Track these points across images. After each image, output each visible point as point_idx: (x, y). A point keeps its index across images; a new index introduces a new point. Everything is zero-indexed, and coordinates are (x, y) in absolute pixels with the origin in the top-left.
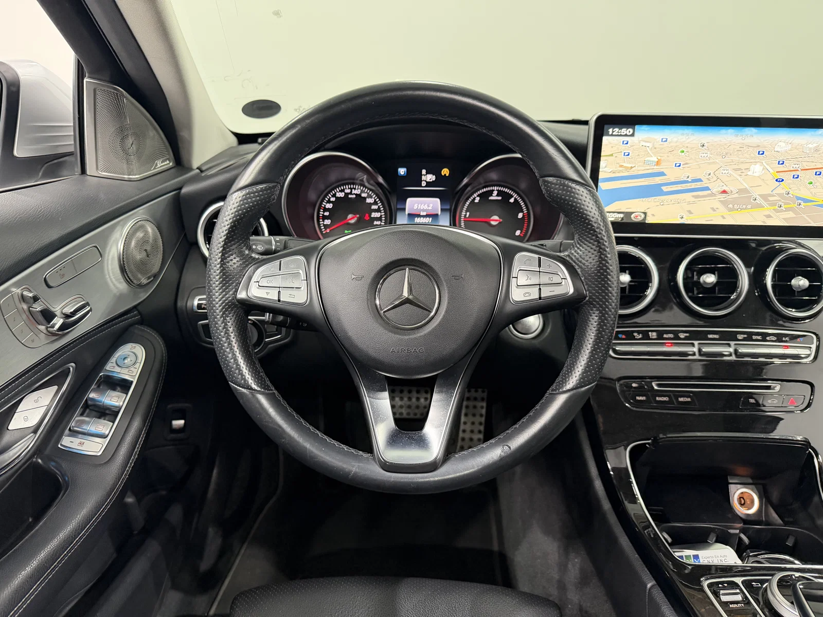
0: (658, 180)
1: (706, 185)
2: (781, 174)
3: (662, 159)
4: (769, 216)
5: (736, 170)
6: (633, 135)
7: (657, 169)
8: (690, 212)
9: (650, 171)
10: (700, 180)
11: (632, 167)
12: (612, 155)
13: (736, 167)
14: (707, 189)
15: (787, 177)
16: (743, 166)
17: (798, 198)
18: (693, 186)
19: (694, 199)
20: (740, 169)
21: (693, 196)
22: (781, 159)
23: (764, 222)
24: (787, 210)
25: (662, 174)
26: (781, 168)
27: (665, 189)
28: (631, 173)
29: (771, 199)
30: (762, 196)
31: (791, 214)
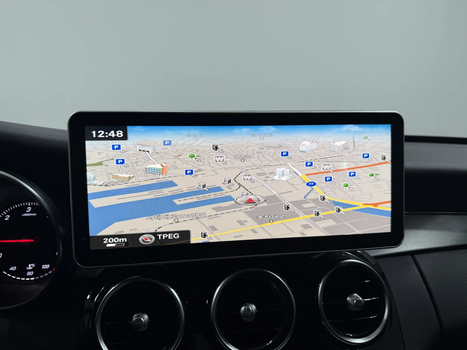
0: (167, 192)
1: (227, 194)
2: (311, 177)
3: (169, 165)
4: (306, 227)
5: (259, 175)
6: (125, 138)
7: (162, 178)
8: (214, 228)
9: (154, 182)
10: (219, 189)
11: (130, 178)
12: (100, 164)
13: (259, 171)
14: (229, 198)
15: (319, 180)
16: (267, 170)
17: (336, 203)
18: (212, 196)
19: (215, 212)
20: (263, 174)
21: (214, 209)
22: (308, 160)
23: (302, 234)
24: (326, 217)
25: (171, 184)
26: (310, 170)
27: (177, 202)
28: (130, 184)
29: (305, 206)
30: (294, 203)
31: (331, 223)
